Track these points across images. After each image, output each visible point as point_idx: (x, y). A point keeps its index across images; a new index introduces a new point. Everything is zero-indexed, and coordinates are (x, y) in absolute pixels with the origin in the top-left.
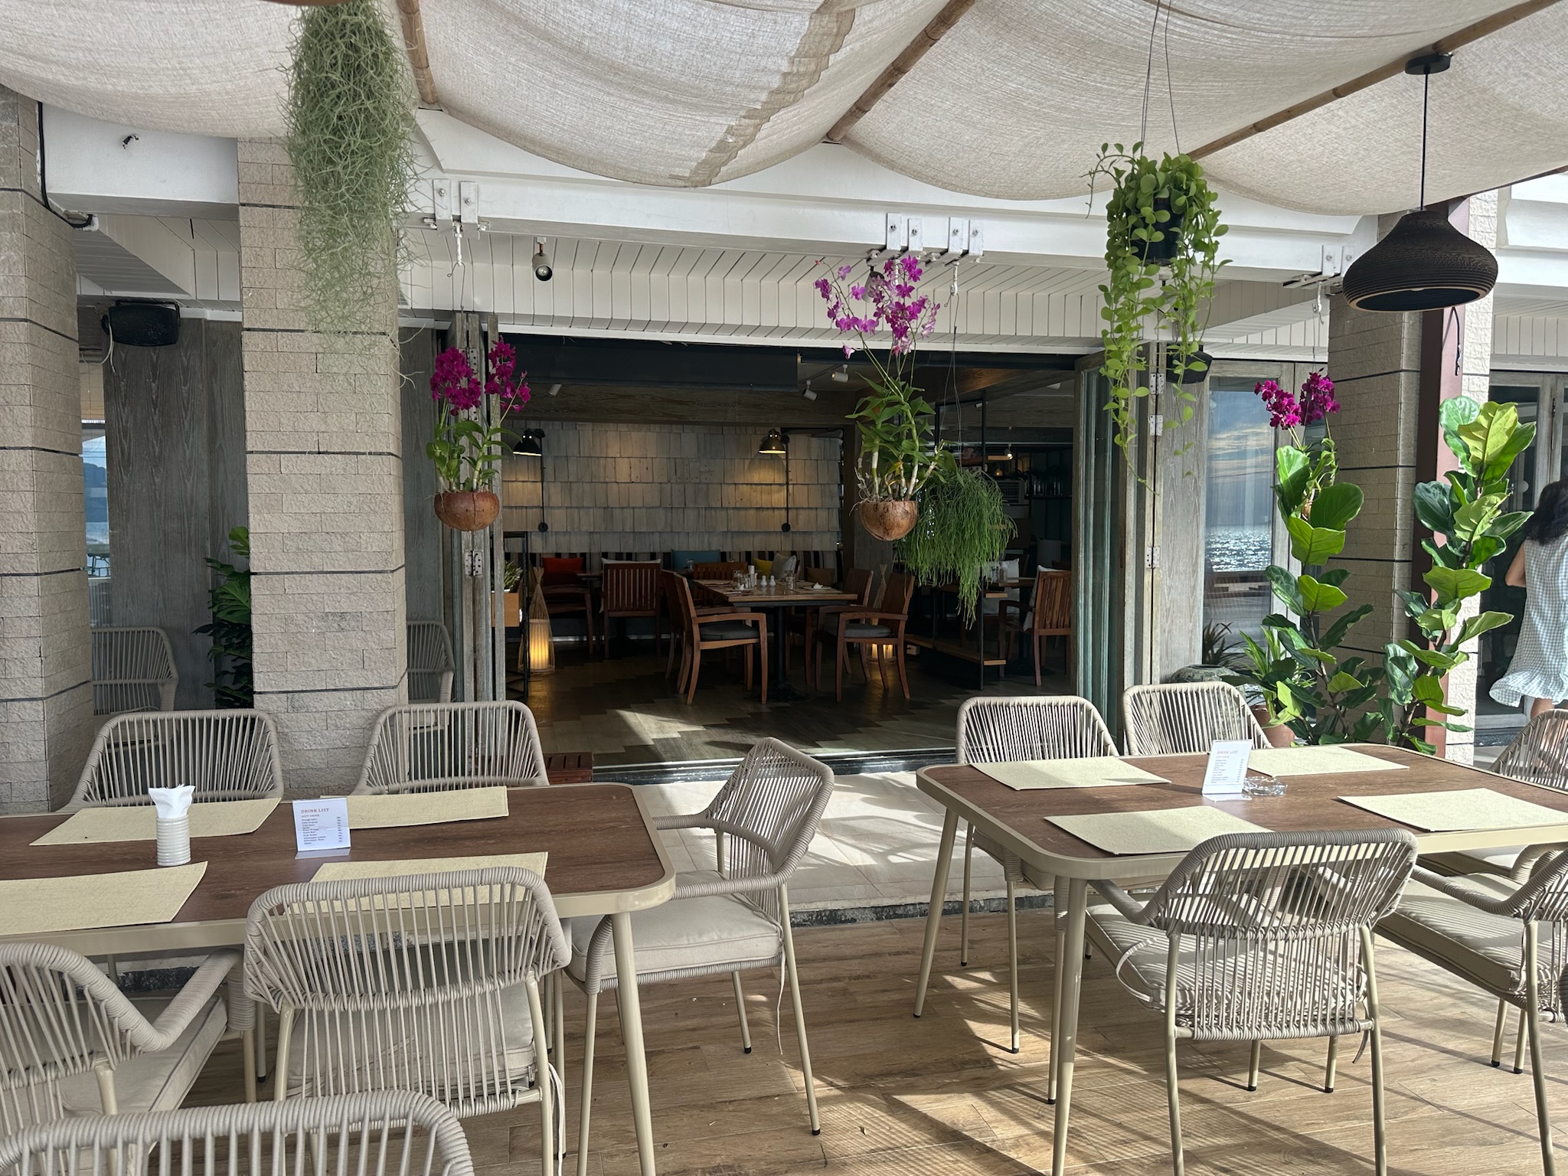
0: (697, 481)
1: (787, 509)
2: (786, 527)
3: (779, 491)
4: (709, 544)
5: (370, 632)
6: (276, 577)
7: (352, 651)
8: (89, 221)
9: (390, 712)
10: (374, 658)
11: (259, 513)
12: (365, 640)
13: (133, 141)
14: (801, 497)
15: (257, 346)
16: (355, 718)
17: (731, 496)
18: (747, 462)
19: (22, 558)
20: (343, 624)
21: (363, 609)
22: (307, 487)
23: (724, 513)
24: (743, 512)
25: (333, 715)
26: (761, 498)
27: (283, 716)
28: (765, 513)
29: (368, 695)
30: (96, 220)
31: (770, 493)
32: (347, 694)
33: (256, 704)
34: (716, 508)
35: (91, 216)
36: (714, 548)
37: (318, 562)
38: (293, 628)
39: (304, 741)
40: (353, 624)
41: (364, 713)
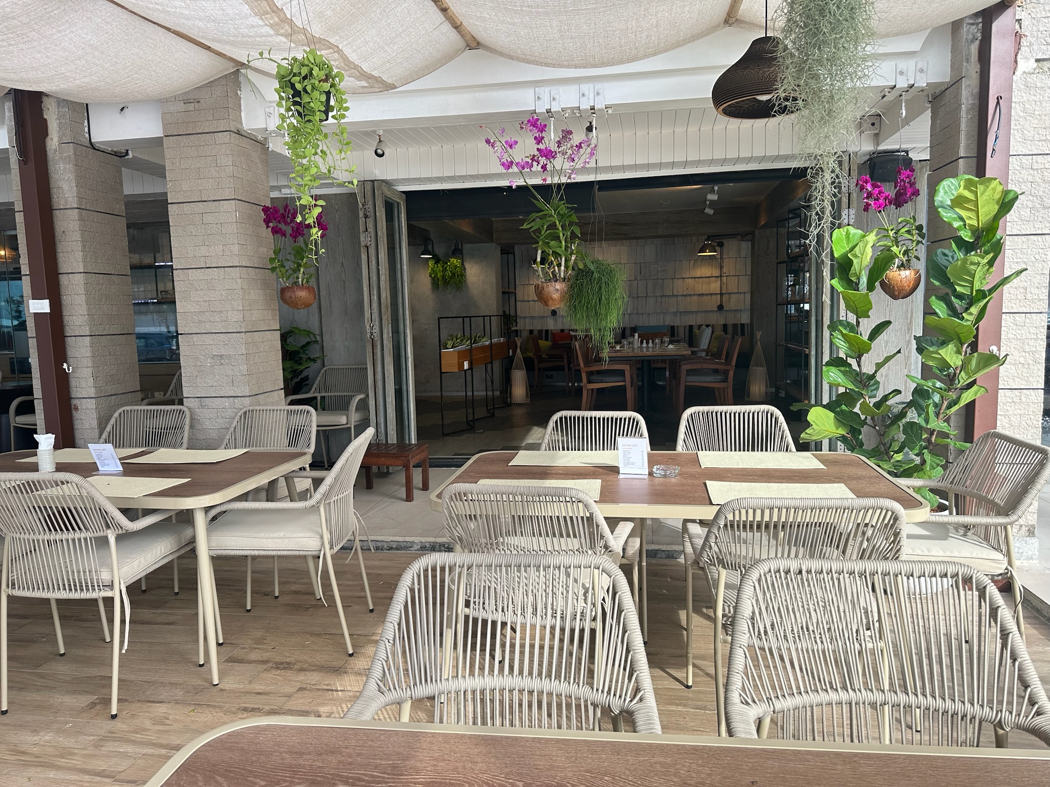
0: (655, 277)
1: (721, 294)
2: (721, 307)
3: (716, 282)
4: (664, 320)
5: (235, 366)
6: (190, 336)
7: (227, 376)
8: (127, 154)
9: (244, 410)
10: (238, 380)
11: (181, 302)
12: (233, 370)
13: (125, 109)
14: (732, 285)
15: (174, 211)
16: (230, 413)
17: (679, 287)
18: (692, 262)
19: (83, 327)
20: (222, 361)
21: (230, 353)
22: (201, 287)
23: (674, 299)
24: (688, 298)
25: (220, 410)
26: (702, 288)
27: (197, 410)
28: (705, 297)
29: (236, 400)
30: (130, 152)
31: (709, 283)
32: (226, 399)
33: (185, 403)
34: (668, 296)
35: (127, 151)
36: (667, 324)
37: (208, 327)
38: (199, 364)
39: (208, 424)
40: (227, 361)
41: (234, 410)
